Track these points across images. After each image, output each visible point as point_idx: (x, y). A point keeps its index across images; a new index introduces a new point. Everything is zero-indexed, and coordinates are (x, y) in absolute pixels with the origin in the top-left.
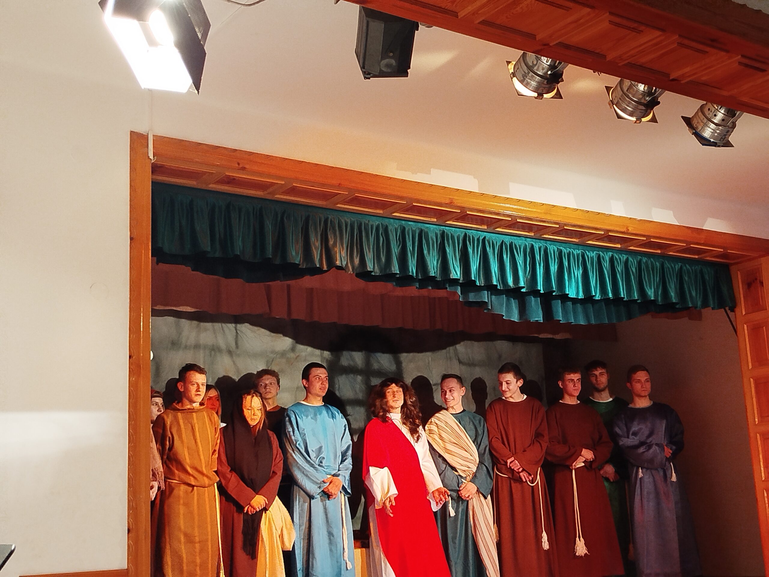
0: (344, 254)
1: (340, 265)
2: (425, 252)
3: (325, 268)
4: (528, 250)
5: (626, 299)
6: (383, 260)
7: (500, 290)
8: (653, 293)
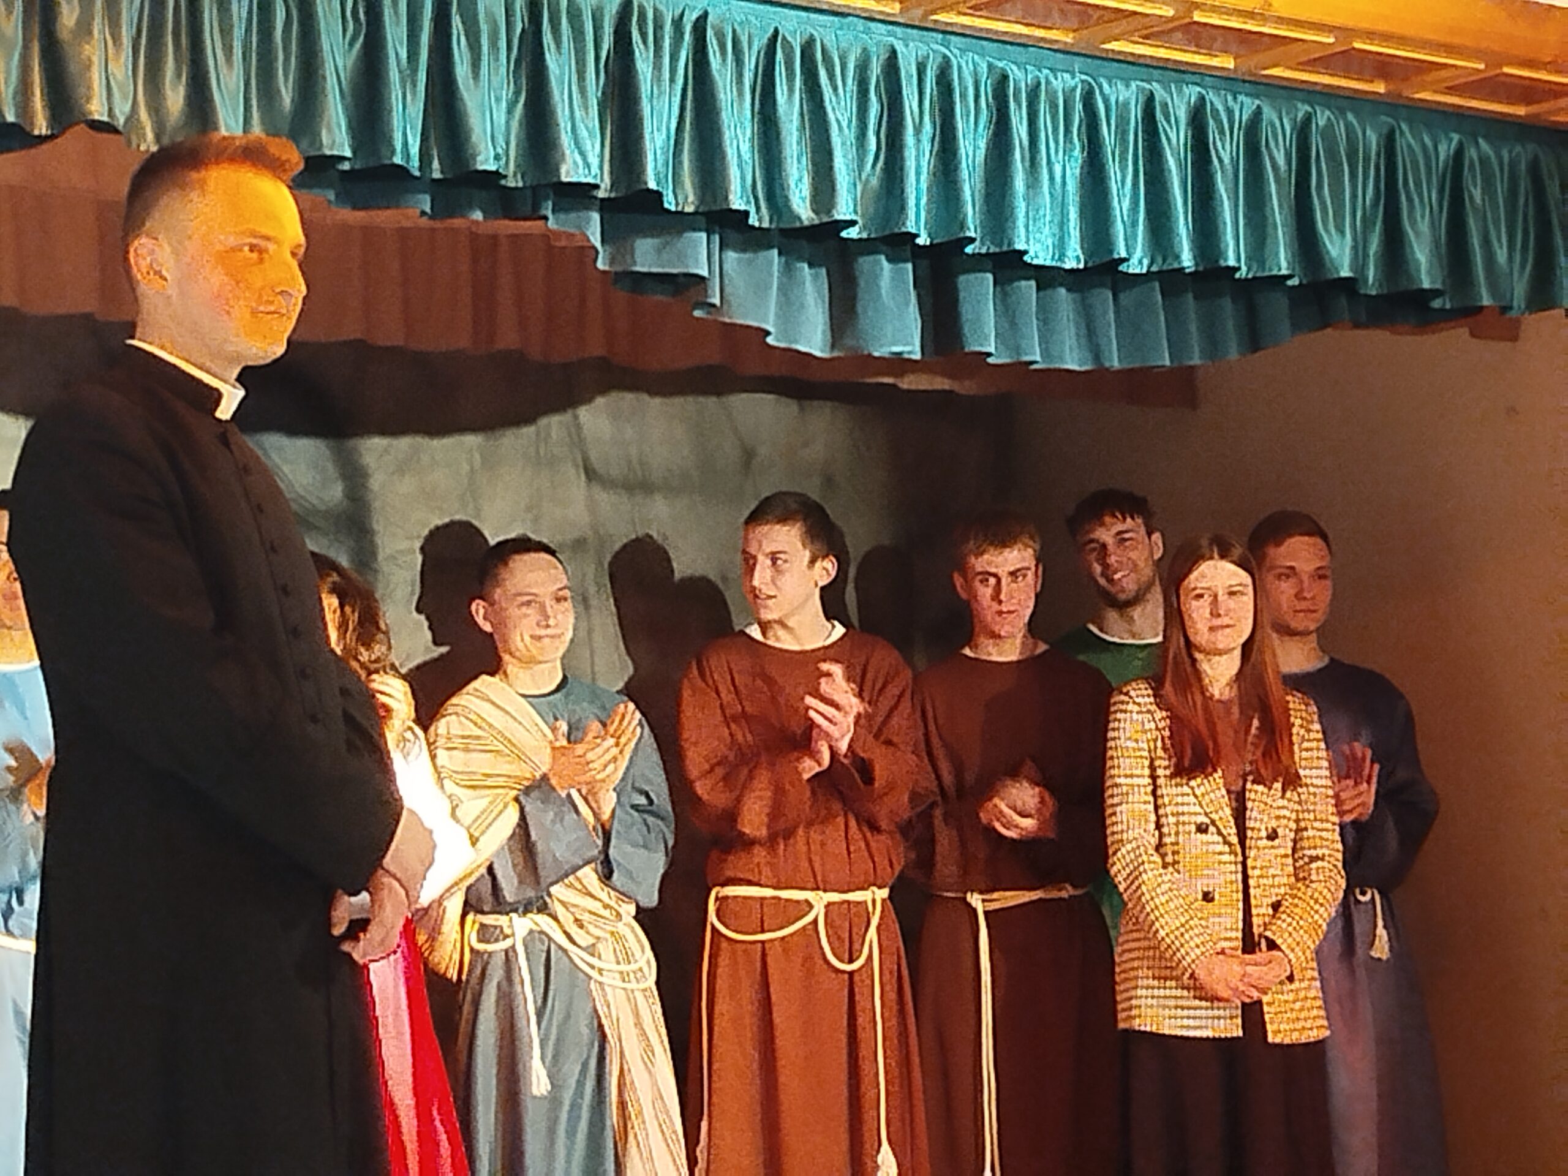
0: (121, 68)
1: (105, 119)
2: (462, 70)
3: (41, 127)
4: (875, 71)
5: (1243, 273)
6: (287, 97)
7: (760, 229)
8: (1348, 251)
